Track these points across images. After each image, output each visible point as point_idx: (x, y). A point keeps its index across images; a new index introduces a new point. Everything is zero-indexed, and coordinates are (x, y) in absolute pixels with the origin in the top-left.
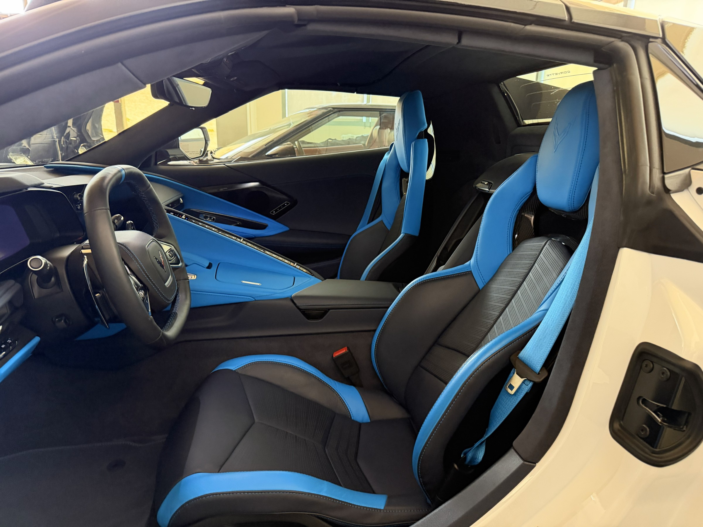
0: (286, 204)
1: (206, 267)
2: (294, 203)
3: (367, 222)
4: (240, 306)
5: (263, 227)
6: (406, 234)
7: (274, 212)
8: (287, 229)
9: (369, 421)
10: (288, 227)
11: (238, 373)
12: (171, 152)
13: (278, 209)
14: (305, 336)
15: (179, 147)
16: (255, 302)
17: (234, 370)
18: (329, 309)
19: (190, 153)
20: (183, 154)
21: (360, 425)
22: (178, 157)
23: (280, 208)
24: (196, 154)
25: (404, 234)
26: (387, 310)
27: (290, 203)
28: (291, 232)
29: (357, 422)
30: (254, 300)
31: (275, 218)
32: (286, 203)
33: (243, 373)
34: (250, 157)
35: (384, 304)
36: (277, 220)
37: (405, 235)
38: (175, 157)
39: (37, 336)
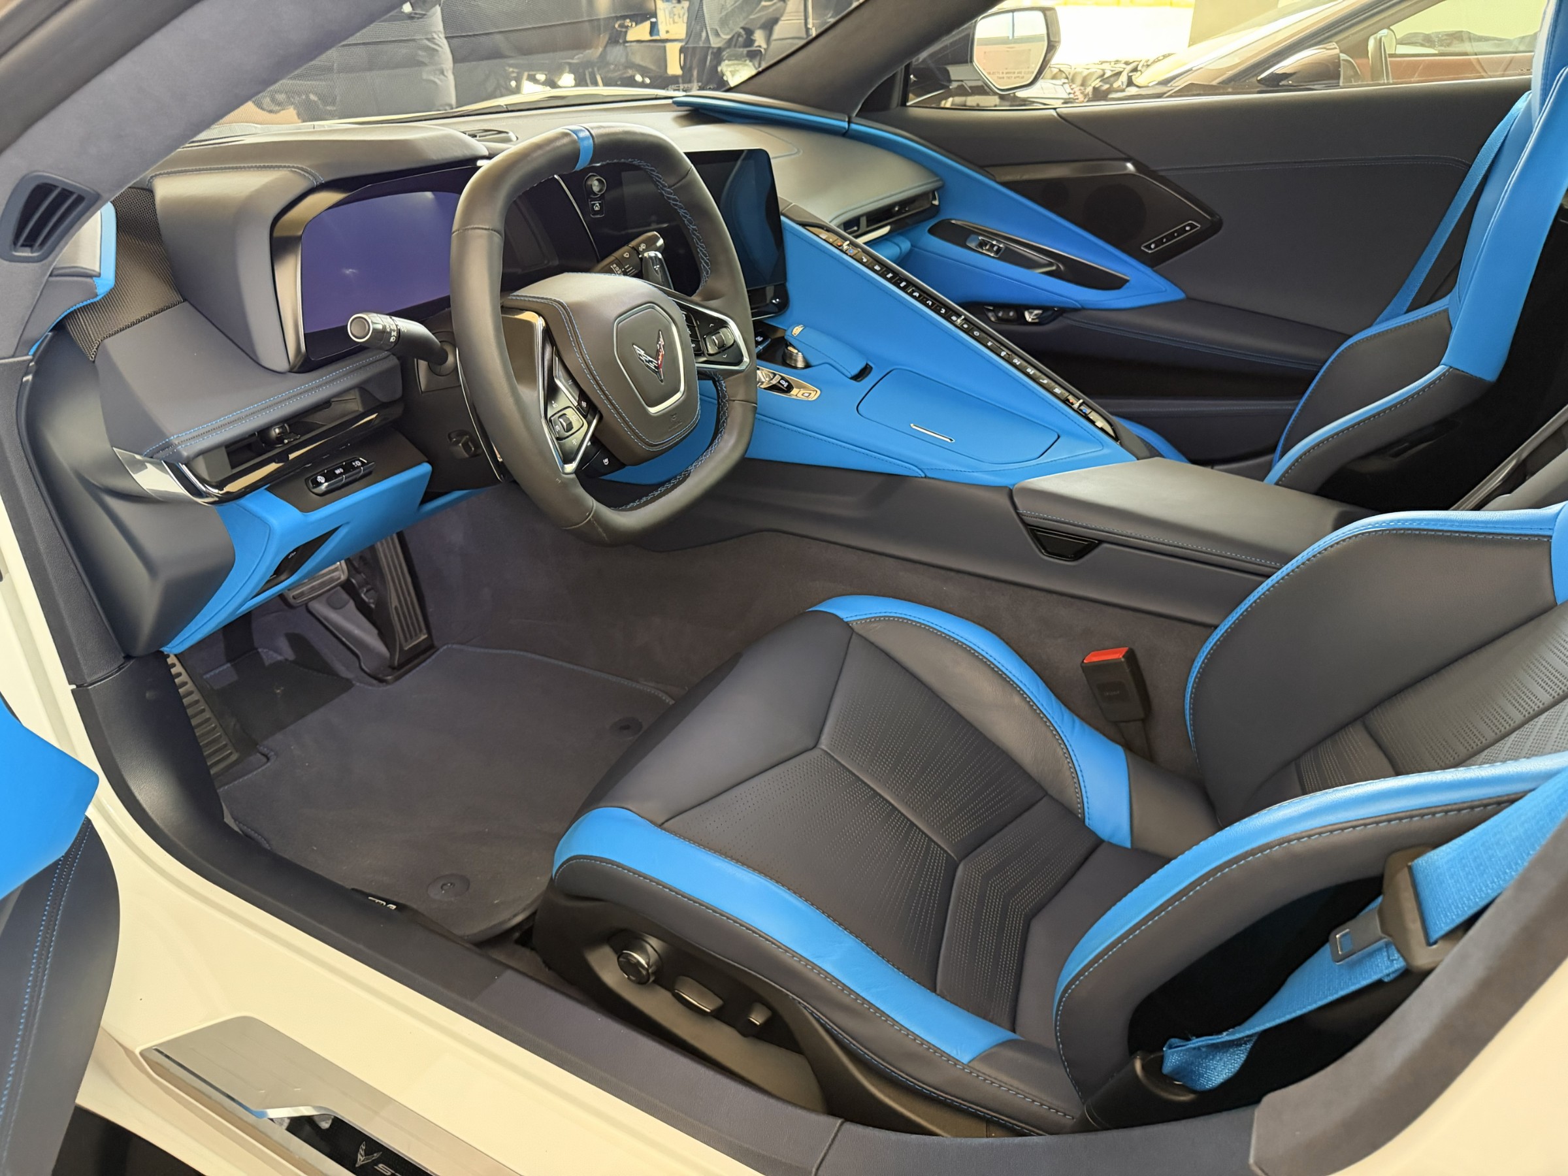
0: (1190, 227)
1: (850, 376)
2: (1214, 227)
3: (1405, 309)
4: (892, 482)
5: (1112, 283)
6: (1451, 367)
7: (1153, 246)
8: (1180, 295)
9: (1128, 845)
10: (1183, 291)
11: (852, 629)
12: (956, 72)
13: (1164, 240)
14: (1029, 592)
15: (971, 61)
16: (924, 479)
17: (846, 620)
18: (1101, 542)
19: (1001, 75)
20: (979, 80)
21: (1098, 843)
22: (970, 87)
23: (1171, 236)
24: (1015, 78)
25: (1447, 368)
26: (1262, 583)
27: (1199, 226)
28: (1190, 307)
29: (1092, 833)
30: (923, 475)
31: (1153, 262)
32: (1188, 225)
33: (861, 632)
34: (1214, 83)
35: (1259, 565)
36: (1155, 269)
37: (1448, 371)
38: (962, 86)
39: (429, 462)
